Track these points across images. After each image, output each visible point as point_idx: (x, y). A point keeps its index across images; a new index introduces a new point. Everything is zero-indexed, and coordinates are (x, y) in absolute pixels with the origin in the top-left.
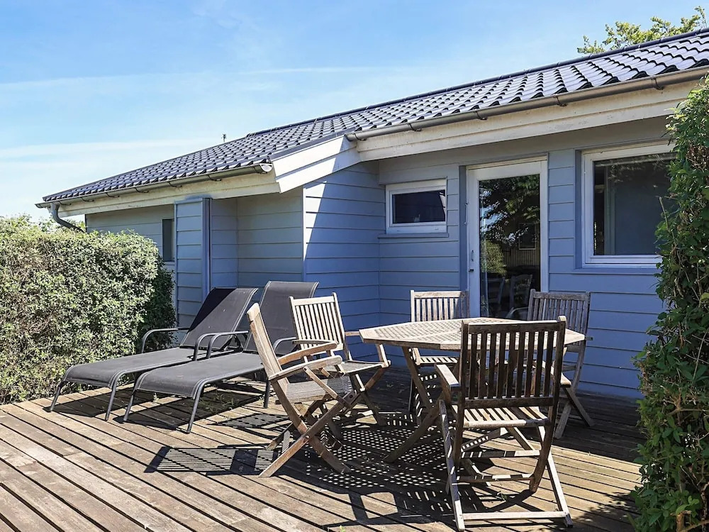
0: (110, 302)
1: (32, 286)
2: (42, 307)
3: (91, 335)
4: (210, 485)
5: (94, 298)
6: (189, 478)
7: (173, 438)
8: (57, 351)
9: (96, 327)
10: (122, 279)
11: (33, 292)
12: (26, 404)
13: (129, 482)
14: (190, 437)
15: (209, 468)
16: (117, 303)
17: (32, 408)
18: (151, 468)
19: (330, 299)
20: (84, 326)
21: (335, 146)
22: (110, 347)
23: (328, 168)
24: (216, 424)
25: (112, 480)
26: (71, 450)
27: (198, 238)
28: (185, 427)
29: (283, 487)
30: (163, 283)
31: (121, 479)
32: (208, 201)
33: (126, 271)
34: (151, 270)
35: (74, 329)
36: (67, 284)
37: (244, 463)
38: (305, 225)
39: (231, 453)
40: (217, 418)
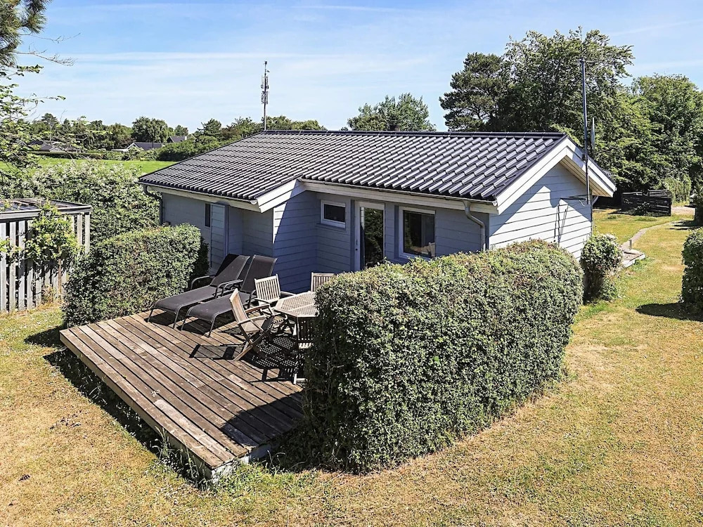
0: (175, 264)
1: (139, 260)
2: (144, 270)
3: (166, 280)
4: (214, 364)
5: (168, 263)
6: (206, 361)
7: (202, 339)
8: (150, 289)
9: (168, 276)
10: (182, 252)
11: (139, 263)
12: (135, 316)
13: (183, 362)
14: (209, 339)
15: (214, 356)
16: (179, 264)
17: (138, 318)
18: (192, 356)
19: (274, 277)
20: (163, 276)
21: (291, 185)
22: (175, 286)
23: (288, 196)
24: (222, 332)
25: (176, 361)
26: (159, 345)
27: (222, 225)
28: (207, 334)
29: (241, 366)
30: (203, 250)
31: (180, 361)
32: (228, 206)
33: (184, 248)
34: (197, 246)
35: (158, 278)
36: (155, 257)
37: (229, 353)
38: (274, 225)
39: (225, 348)
40: (223, 328)
